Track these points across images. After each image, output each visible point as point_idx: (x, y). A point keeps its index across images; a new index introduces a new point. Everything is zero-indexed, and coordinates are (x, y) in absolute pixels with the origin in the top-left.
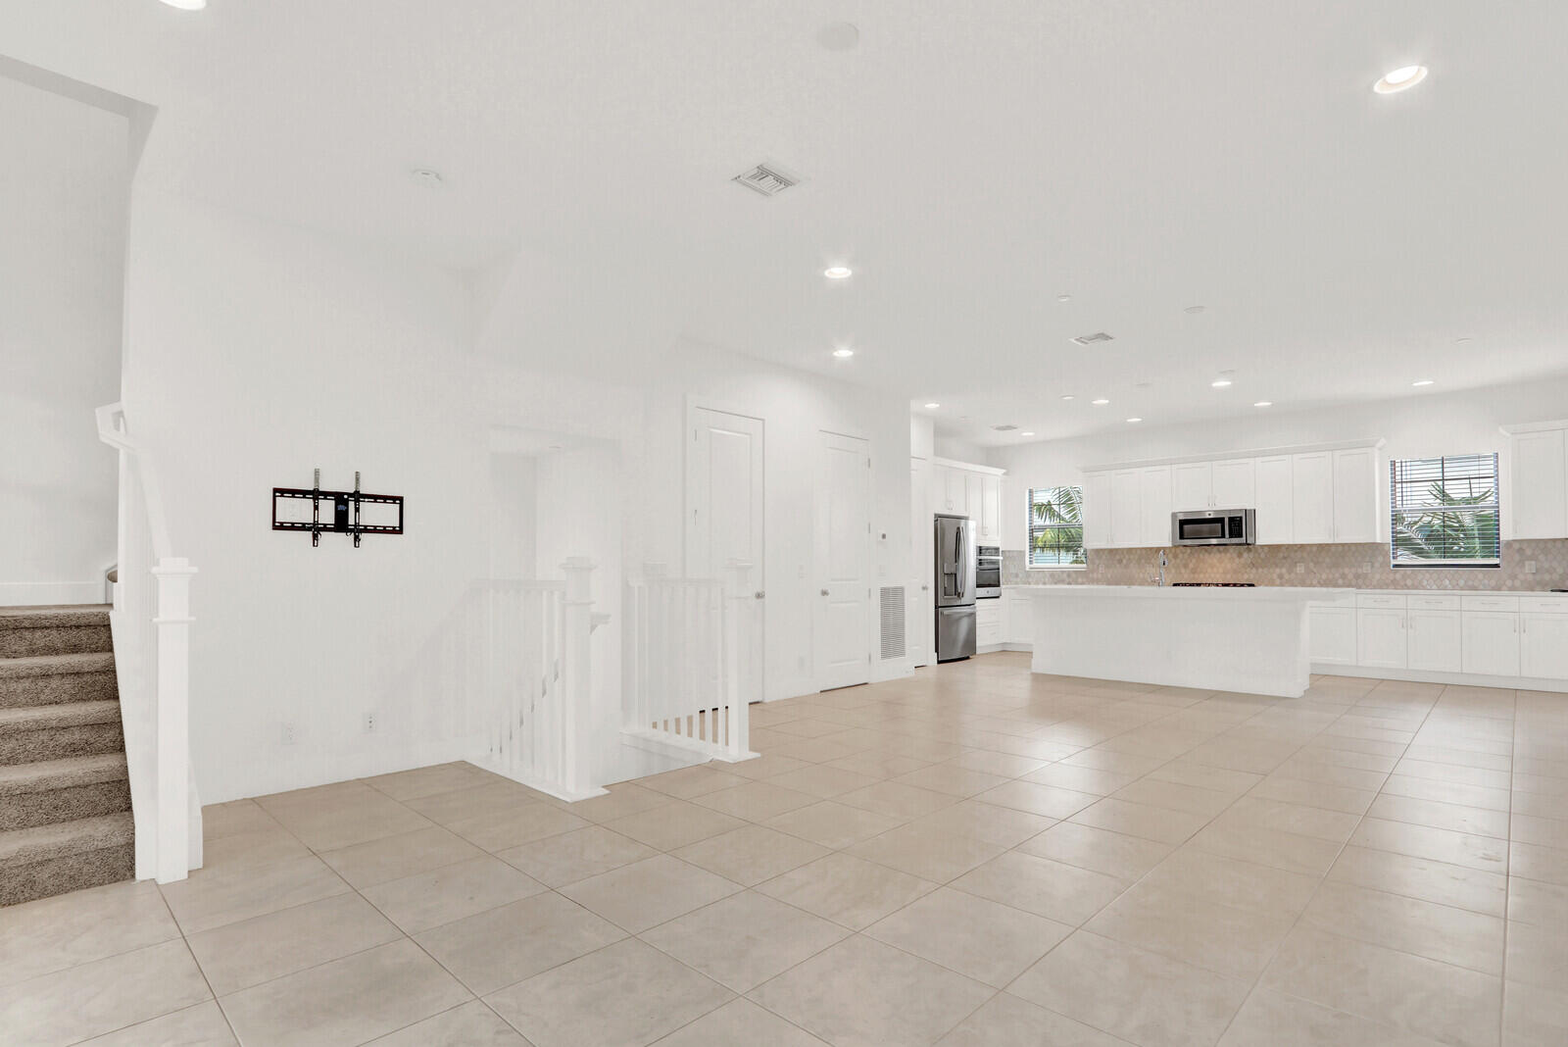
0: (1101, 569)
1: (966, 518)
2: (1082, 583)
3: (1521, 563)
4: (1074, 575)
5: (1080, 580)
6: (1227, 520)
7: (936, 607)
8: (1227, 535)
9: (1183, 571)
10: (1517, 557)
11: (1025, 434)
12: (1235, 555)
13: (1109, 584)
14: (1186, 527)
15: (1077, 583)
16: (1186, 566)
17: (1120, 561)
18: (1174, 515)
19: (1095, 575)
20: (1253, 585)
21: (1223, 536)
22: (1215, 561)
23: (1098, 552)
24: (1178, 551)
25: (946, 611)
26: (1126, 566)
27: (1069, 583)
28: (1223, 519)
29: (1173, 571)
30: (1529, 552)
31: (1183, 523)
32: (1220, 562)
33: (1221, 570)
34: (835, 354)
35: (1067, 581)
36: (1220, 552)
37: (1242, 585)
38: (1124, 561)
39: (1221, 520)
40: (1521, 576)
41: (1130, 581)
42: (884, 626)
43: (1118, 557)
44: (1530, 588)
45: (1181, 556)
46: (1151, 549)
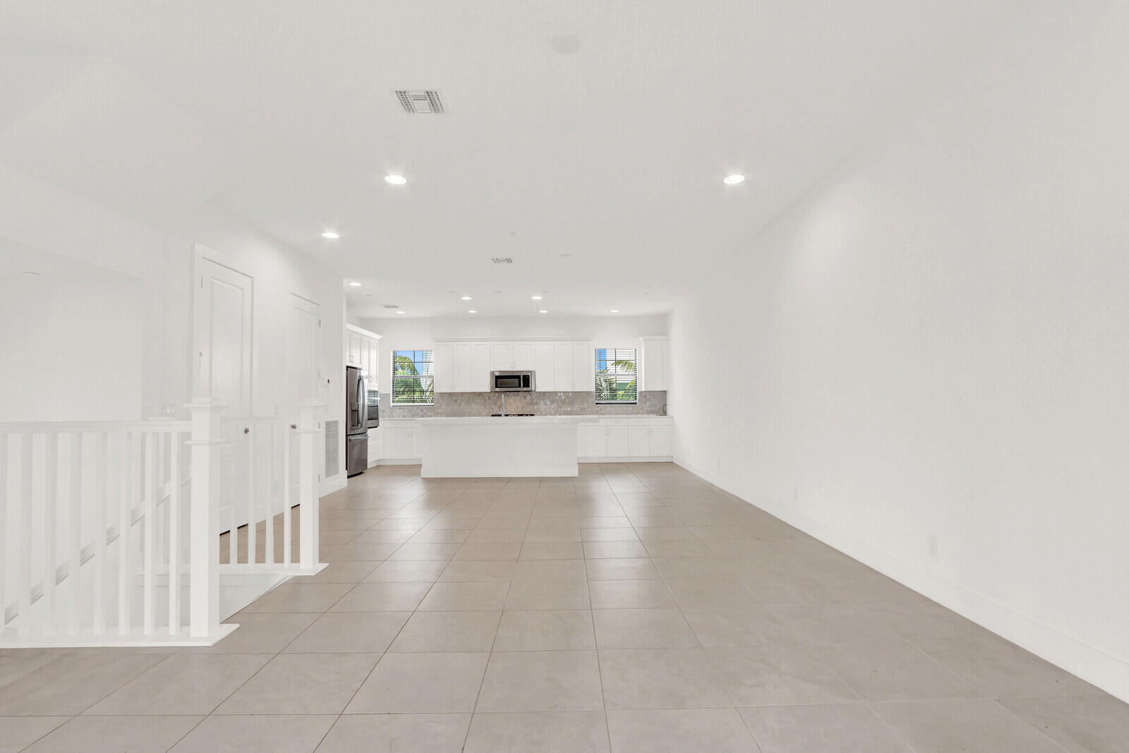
0: (444, 407)
1: (361, 369)
2: (431, 416)
3: (645, 402)
4: (425, 411)
5: (429, 414)
6: (522, 377)
7: (347, 435)
8: (522, 386)
9: (494, 407)
10: (644, 399)
11: (398, 312)
12: (522, 398)
13: (448, 415)
14: (498, 380)
15: (427, 416)
16: (495, 404)
17: (456, 401)
18: (492, 373)
19: (440, 411)
20: (533, 415)
21: (520, 386)
22: (512, 401)
23: (442, 394)
24: (491, 395)
25: (352, 438)
26: (460, 404)
27: (422, 416)
28: (520, 376)
29: (488, 407)
30: (648, 397)
31: (497, 377)
32: (514, 402)
33: (515, 407)
34: (324, 235)
35: (421, 414)
36: (514, 396)
37: (527, 415)
38: (459, 401)
39: (518, 377)
40: (645, 409)
41: (462, 414)
42: (327, 452)
43: (454, 398)
44: (648, 413)
45: (492, 398)
46: (475, 393)
